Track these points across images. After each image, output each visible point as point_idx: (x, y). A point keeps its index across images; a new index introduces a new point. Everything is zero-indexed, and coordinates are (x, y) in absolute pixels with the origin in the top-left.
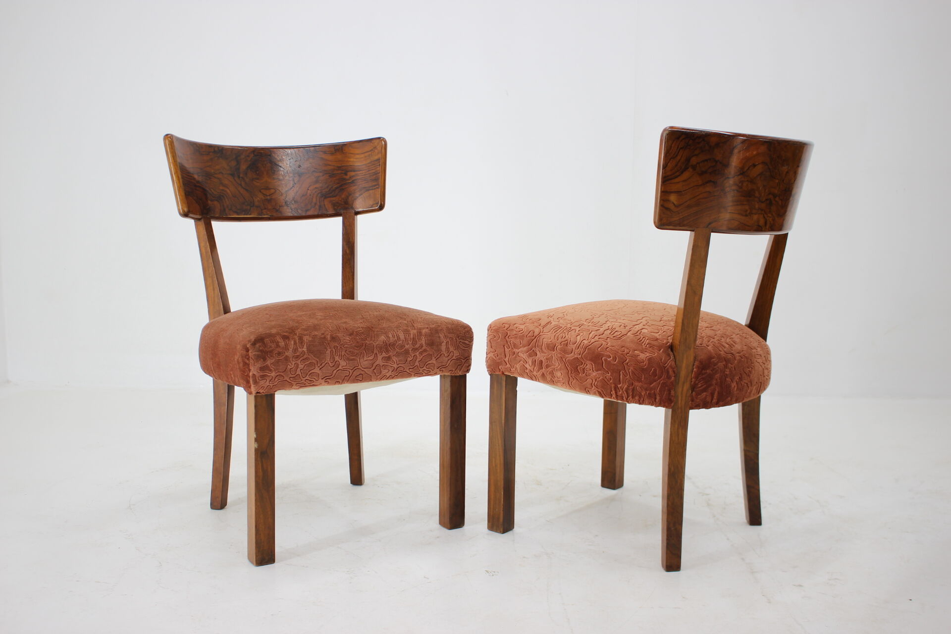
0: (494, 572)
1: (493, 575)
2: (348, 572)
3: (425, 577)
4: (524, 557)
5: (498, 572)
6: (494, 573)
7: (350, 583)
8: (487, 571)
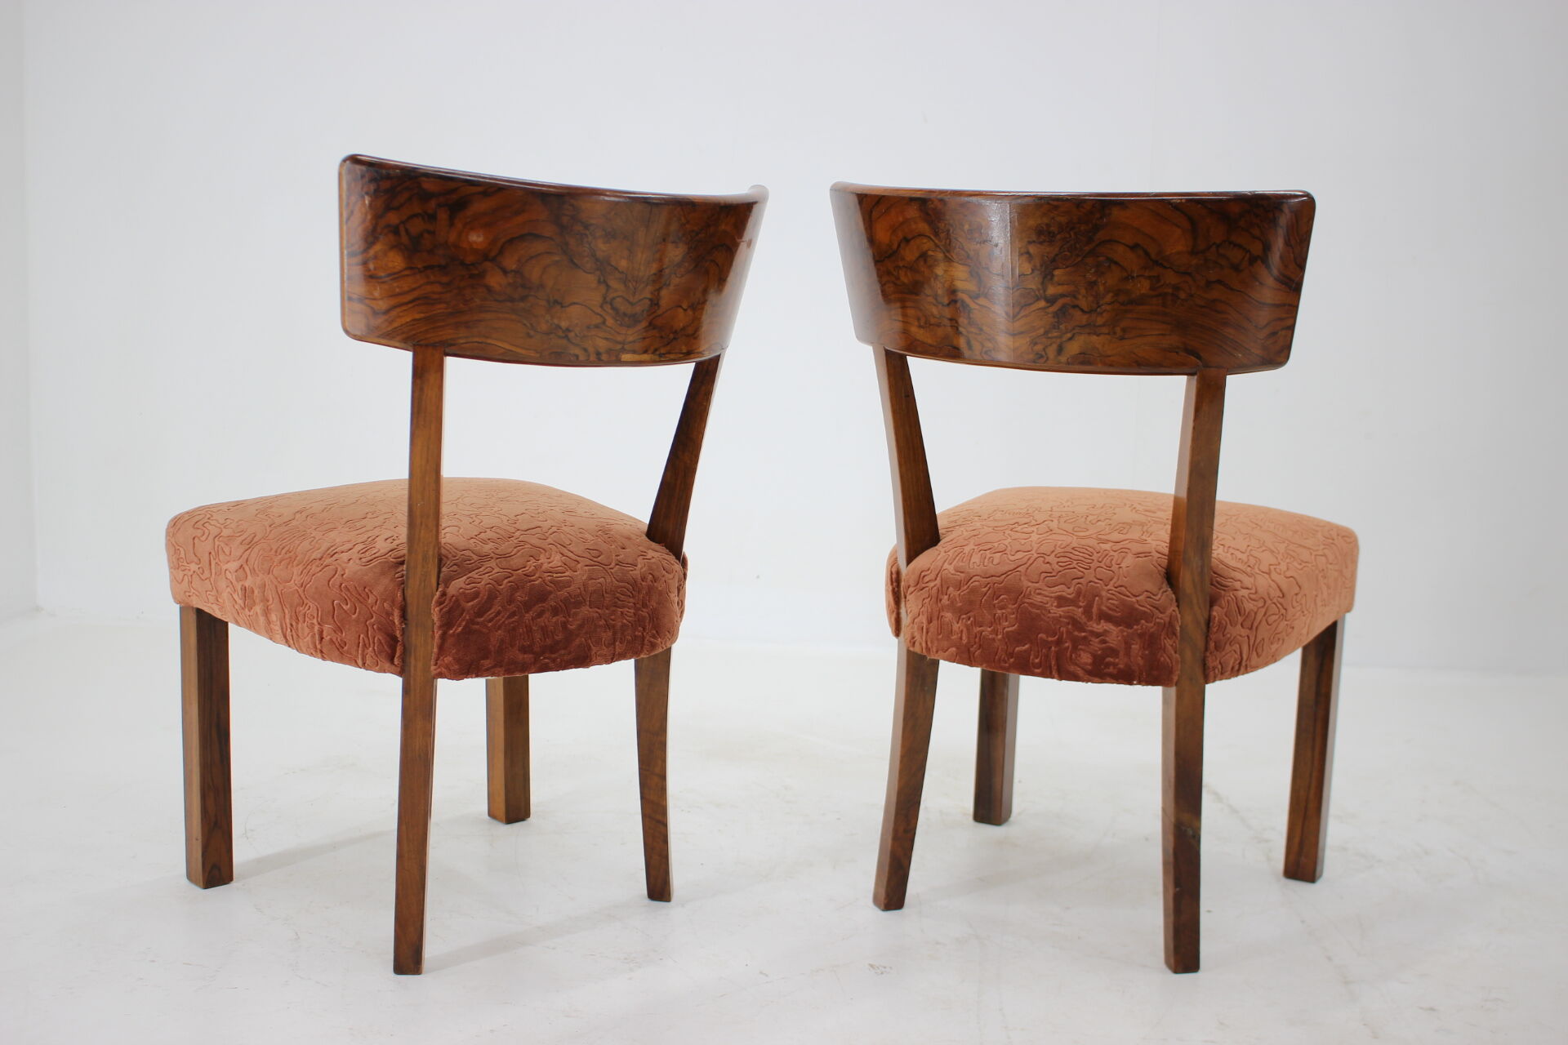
0: (885, 967)
1: (882, 973)
2: (626, 959)
3: (761, 973)
4: (938, 943)
5: (891, 968)
6: (883, 969)
7: (630, 979)
8: (872, 966)
